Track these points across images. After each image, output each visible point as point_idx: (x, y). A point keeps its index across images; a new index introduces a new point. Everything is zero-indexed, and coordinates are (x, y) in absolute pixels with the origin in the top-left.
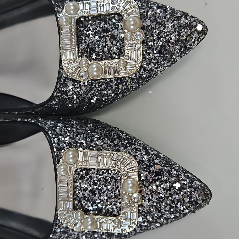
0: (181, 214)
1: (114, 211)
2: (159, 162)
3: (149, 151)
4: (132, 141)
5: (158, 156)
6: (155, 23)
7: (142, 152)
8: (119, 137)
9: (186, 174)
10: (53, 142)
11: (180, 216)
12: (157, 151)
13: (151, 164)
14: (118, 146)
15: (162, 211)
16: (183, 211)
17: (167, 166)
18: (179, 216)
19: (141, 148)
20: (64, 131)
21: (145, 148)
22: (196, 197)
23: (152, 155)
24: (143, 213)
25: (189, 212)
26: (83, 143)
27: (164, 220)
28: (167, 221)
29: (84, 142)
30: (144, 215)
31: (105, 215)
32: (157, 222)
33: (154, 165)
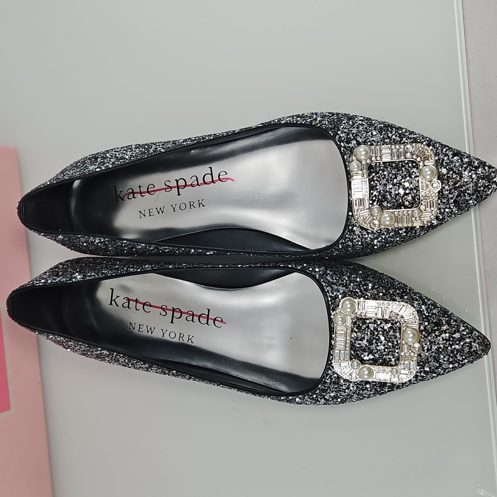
0: (460, 364)
1: (391, 361)
2: (438, 312)
3: (426, 300)
4: (406, 289)
5: (435, 305)
6: (451, 173)
7: (419, 302)
8: (393, 286)
9: (465, 325)
10: (326, 290)
11: (459, 366)
12: (433, 301)
13: (430, 315)
14: (394, 295)
15: (440, 361)
16: (462, 361)
17: (446, 316)
18: (457, 366)
19: (418, 298)
20: (336, 279)
21: (421, 297)
22: (477, 348)
23: (429, 305)
24: (421, 363)
25: (468, 362)
26: (357, 292)
27: (441, 370)
28: (445, 371)
29: (359, 291)
30: (421, 365)
31: (382, 364)
32: (435, 373)
33: (432, 315)
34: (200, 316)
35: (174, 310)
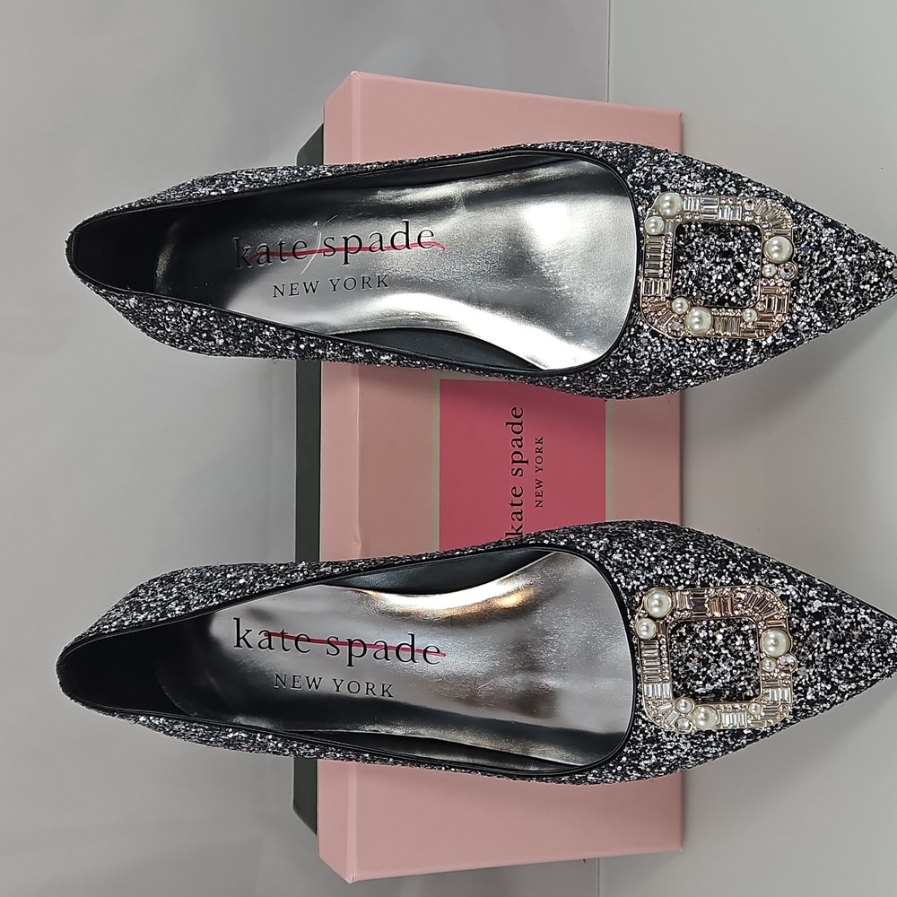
0: (868, 681)
1: (746, 690)
2: (817, 595)
3: (793, 575)
4: (757, 560)
5: (810, 582)
7: (782, 580)
8: (733, 557)
9: (868, 611)
10: (616, 580)
11: (866, 684)
12: (808, 575)
13: (804, 600)
14: (737, 573)
15: (833, 679)
16: (871, 676)
17: (832, 599)
18: (863, 685)
19: (778, 573)
20: (630, 557)
21: (784, 570)
23: (800, 583)
24: (800, 688)
25: (882, 676)
26: (671, 577)
27: (837, 695)
28: (843, 697)
29: (673, 574)
30: (800, 691)
31: (729, 700)
32: (826, 701)
33: (808, 601)
34: (398, 649)
35: (350, 643)
